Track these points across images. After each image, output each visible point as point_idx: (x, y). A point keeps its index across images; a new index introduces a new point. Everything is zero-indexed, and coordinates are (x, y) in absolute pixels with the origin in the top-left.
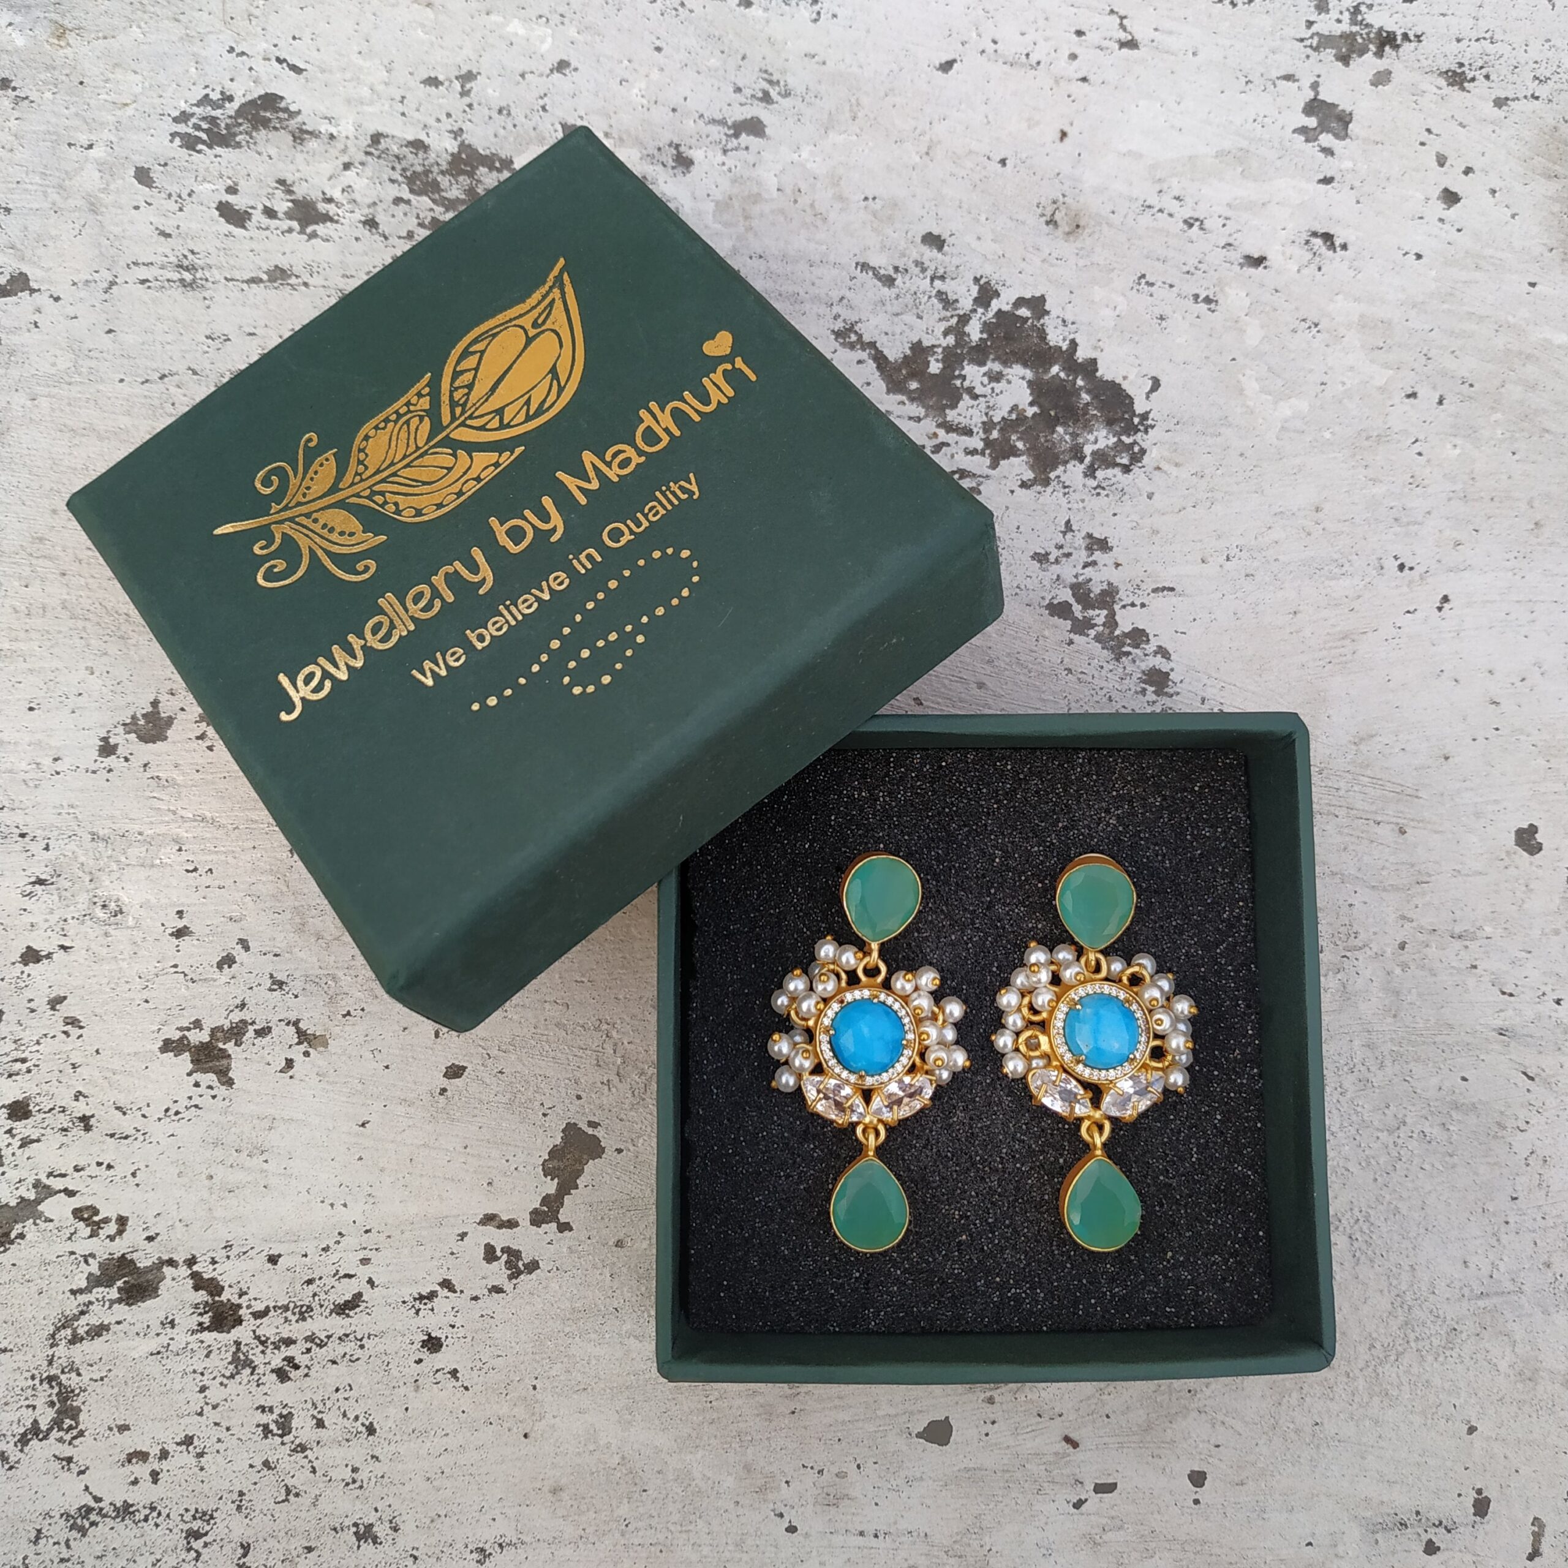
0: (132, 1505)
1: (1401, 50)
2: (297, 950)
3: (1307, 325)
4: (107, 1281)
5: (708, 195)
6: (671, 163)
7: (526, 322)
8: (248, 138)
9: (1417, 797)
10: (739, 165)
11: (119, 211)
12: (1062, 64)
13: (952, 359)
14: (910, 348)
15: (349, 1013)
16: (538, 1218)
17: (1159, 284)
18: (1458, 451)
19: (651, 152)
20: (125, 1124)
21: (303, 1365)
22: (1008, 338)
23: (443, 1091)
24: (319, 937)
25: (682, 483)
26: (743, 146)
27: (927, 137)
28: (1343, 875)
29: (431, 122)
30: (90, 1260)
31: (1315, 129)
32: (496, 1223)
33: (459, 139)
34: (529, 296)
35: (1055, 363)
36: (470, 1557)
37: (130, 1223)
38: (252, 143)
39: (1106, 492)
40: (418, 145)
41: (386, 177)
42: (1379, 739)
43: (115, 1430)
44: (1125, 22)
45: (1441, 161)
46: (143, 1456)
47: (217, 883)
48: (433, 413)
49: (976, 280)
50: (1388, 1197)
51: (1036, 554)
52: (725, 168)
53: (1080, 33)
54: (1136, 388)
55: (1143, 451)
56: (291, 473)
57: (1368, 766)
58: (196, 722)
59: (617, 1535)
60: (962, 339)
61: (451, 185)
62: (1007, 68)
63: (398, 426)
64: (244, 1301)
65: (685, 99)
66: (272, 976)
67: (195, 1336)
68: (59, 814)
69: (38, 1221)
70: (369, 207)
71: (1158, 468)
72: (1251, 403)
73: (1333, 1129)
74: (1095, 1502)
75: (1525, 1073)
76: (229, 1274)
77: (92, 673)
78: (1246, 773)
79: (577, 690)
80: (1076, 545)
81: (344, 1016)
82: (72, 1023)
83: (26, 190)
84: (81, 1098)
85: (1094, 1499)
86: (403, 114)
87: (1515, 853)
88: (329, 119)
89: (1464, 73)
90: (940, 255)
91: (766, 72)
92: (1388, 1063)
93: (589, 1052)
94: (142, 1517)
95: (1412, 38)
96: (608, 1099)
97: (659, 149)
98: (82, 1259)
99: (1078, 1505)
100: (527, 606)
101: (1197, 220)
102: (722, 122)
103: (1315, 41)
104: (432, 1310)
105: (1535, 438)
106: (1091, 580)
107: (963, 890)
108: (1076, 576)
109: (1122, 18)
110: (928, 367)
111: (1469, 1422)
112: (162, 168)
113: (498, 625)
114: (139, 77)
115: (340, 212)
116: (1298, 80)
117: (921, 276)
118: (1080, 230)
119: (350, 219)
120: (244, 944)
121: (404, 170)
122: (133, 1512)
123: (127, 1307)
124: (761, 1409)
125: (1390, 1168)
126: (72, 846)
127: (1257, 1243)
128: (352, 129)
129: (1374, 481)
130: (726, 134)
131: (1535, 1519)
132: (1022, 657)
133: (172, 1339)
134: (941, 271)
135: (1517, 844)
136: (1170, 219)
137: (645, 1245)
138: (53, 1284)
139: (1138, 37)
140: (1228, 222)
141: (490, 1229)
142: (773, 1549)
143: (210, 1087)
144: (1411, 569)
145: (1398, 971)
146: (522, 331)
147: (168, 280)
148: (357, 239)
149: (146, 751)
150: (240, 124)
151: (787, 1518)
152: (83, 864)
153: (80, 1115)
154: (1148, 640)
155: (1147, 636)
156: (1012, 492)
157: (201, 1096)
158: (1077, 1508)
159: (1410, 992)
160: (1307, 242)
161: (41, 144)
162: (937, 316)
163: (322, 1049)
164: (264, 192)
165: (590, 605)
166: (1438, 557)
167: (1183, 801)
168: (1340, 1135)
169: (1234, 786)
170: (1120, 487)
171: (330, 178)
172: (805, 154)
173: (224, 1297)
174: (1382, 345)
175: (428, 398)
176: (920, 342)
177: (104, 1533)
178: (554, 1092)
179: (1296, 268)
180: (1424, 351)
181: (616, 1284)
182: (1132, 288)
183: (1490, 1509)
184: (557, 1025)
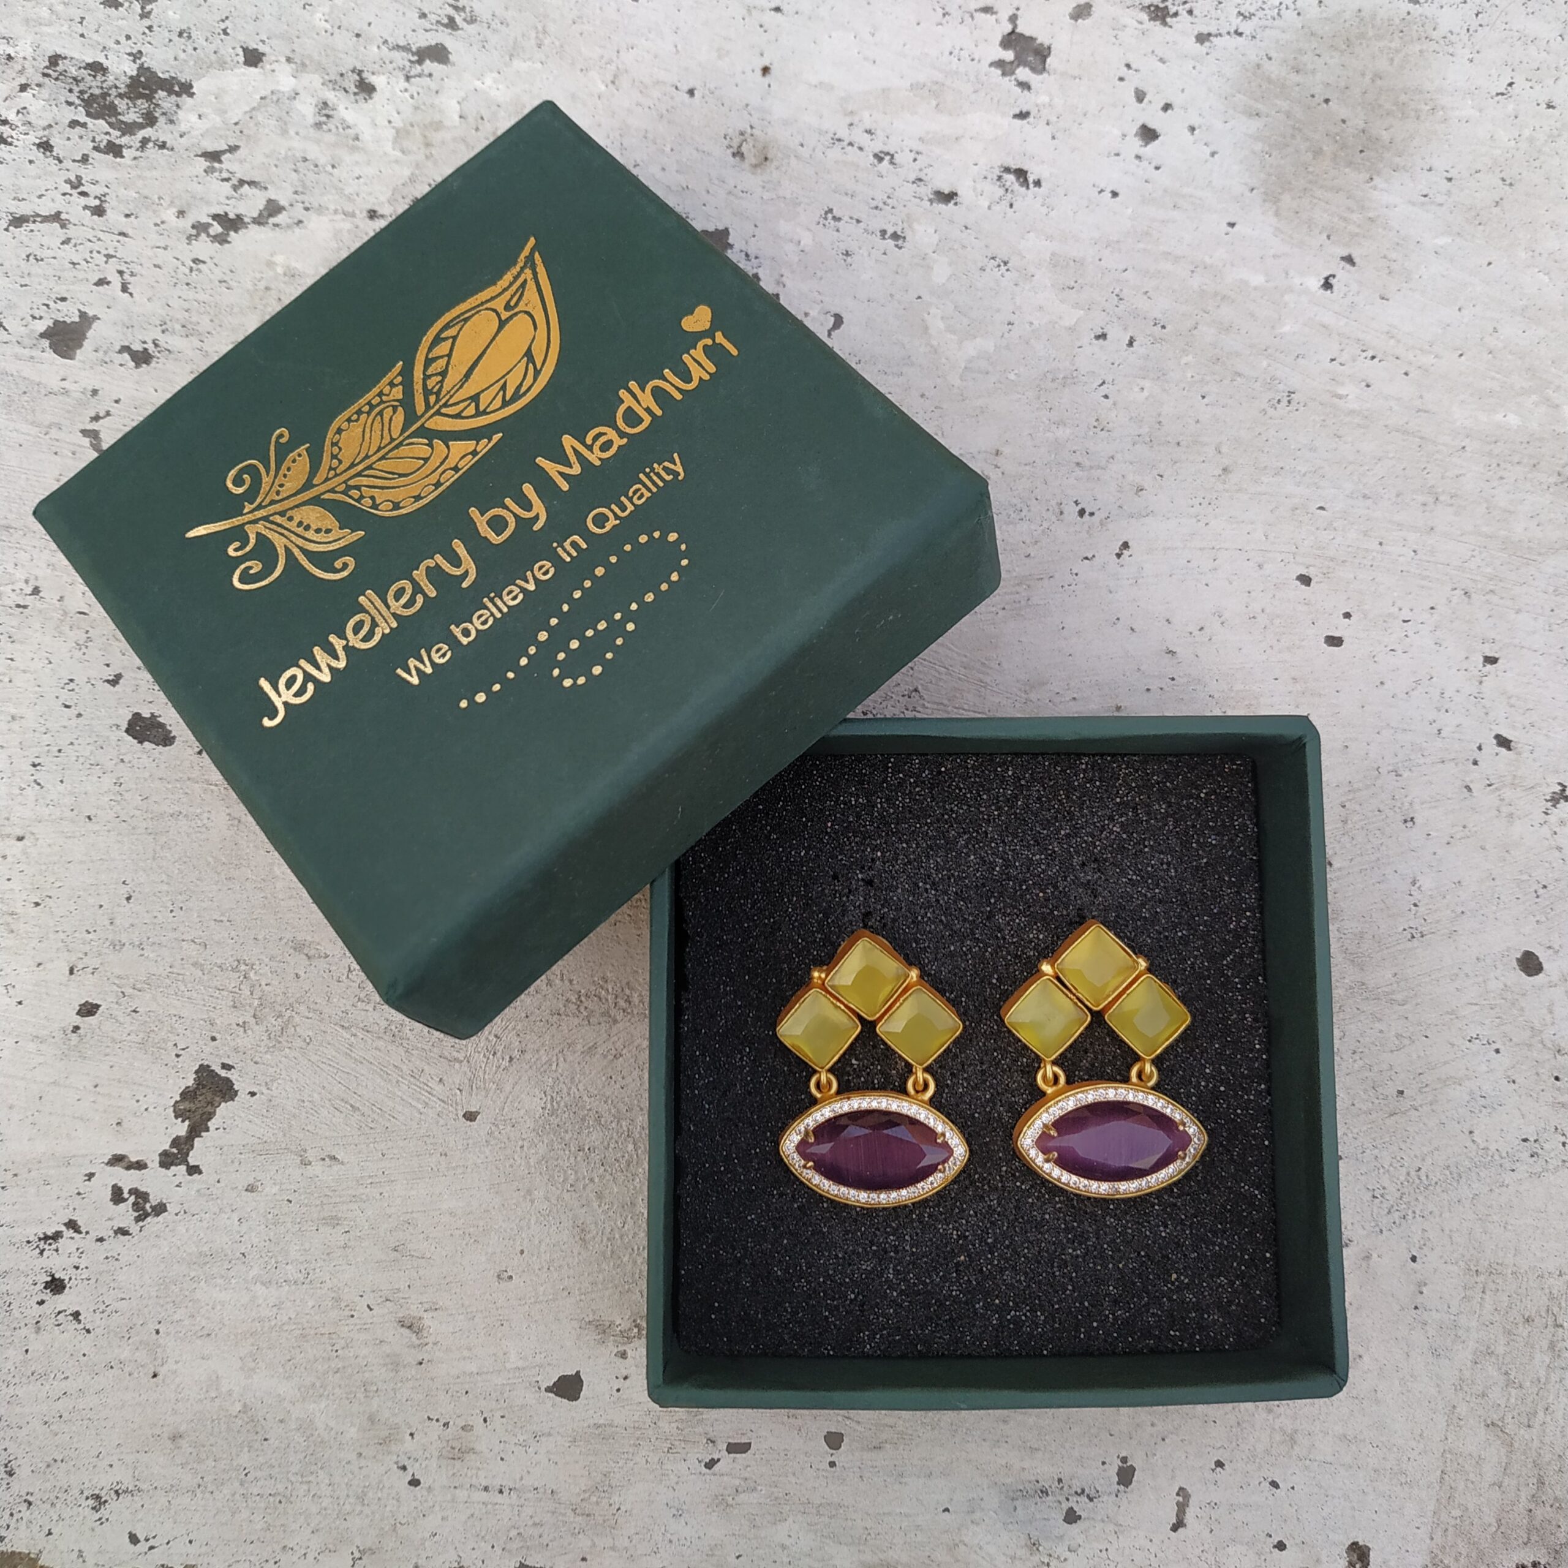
3: (996, 264)
5: (390, 122)
6: (353, 89)
10: (420, 91)
16: (167, 1160)
17: (846, 218)
18: (1146, 393)
19: (333, 78)
23: (76, 1028)
26: (426, 72)
27: (614, 65)
29: (111, 44)
31: (1012, 63)
32: (124, 1164)
33: (138, 61)
36: (85, 1503)
40: (97, 68)
41: (63, 99)
45: (1140, 96)
52: (407, 95)
54: (818, 325)
59: (237, 1484)
61: (129, 108)
65: (370, 24)
70: (44, 129)
72: (935, 343)
74: (727, 1461)
85: (727, 1459)
86: (82, 35)
88: (8, 40)
89: (1166, 7)
93: (225, 993)
96: (244, 1041)
97: (342, 75)
99: (711, 1464)
101: (888, 154)
102: (406, 49)
104: (57, 1250)
105: (1226, 382)
115: (14, 133)
116: (996, 13)
118: (768, 163)
119: (24, 142)
121: (82, 92)
124: (388, 1360)
128: (30, 49)
129: (1059, 423)
130: (410, 61)
131: (1181, 1489)
136: (860, 153)
137: (276, 1189)
140: (919, 157)
141: (118, 1170)
142: (395, 1502)
144: (1092, 514)
148: (31, 162)
151: (410, 1471)
158: (710, 1468)
160: (1000, 178)
166: (1120, 502)
171: (6, 99)
172: (488, 81)
174: (1072, 284)
178: (188, 1033)
179: (987, 204)
180: (1117, 291)
181: (244, 1228)
182: (819, 223)
183: (1135, 1478)
184: (195, 964)
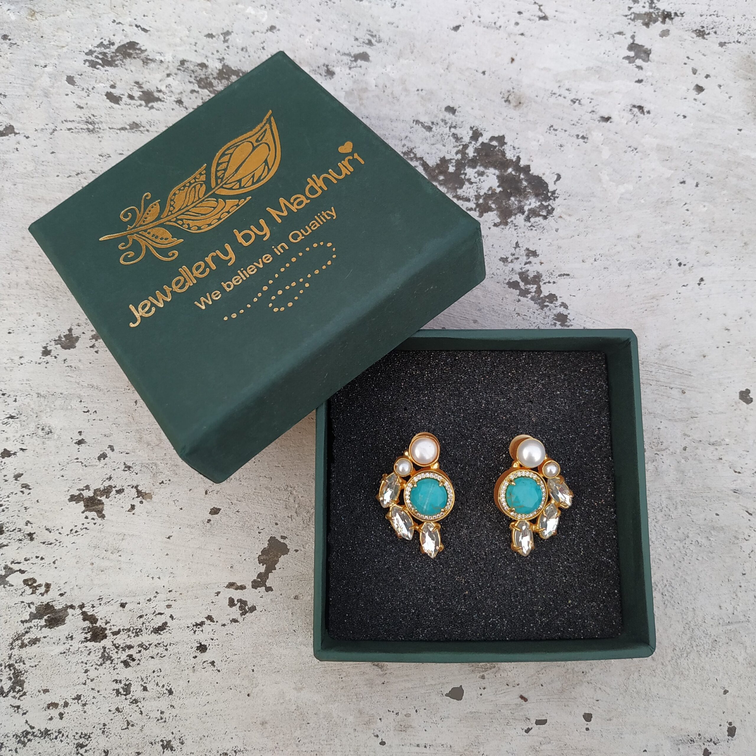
0: (49, 731)
1: (674, 20)
2: (138, 451)
3: (631, 149)
4: (40, 616)
5: (342, 89)
6: (324, 74)
7: (253, 139)
8: (121, 62)
9: (690, 375)
10: (356, 74)
11: (59, 96)
12: (511, 27)
13: (460, 165)
14: (440, 160)
15: (163, 482)
16: (255, 585)
18: (706, 209)
19: (314, 68)
20: (51, 537)
21: (137, 659)
22: (487, 155)
23: (209, 521)
24: (149, 444)
25: (328, 212)
26: (359, 65)
27: (447, 61)
28: (655, 414)
29: (209, 54)
30: (31, 605)
31: (633, 57)
32: (234, 587)
33: (222, 62)
34: (254, 128)
35: (510, 167)
37: (52, 587)
38: (123, 65)
39: (535, 229)
40: (203, 66)
41: (187, 80)
42: (670, 347)
43: (42, 692)
44: (542, 8)
45: (695, 72)
46: (55, 705)
47: (99, 418)
48: (207, 182)
49: (471, 128)
50: (681, 574)
51: (501, 258)
52: (350, 76)
53: (520, 13)
54: (549, 179)
55: (553, 209)
56: (138, 211)
57: (666, 360)
58: (90, 339)
59: (294, 746)
60: (465, 156)
61: (218, 84)
62: (485, 29)
63: (190, 189)
64: (108, 626)
65: (331, 44)
66: (125, 464)
67: (83, 644)
68: (22, 384)
69: (6, 586)
70: (179, 94)
71: (561, 217)
72: (605, 186)
73: (653, 540)
74: (536, 729)
75: (747, 512)
76: (100, 613)
77: (40, 316)
78: (606, 363)
79: (276, 310)
80: (521, 254)
81: (160, 483)
82: (25, 487)
83: (14, 86)
84: (29, 524)
85: (536, 727)
86: (196, 51)
87: (739, 403)
88: (161, 54)
89: (704, 31)
90: (453, 117)
91: (370, 31)
92: (679, 506)
93: (281, 501)
94: (54, 737)
95: (679, 15)
96: (291, 525)
97: (319, 67)
98: (27, 605)
99: (528, 731)
100: (251, 270)
101: (577, 100)
102: (349, 55)
103: (632, 16)
104: (202, 631)
105: (743, 202)
106: (528, 270)
107: (467, 420)
108: (521, 269)
109: (540, 6)
110: (448, 169)
111: (724, 688)
112: (79, 76)
113: (237, 280)
114: (70, 34)
115: (165, 96)
116: (625, 34)
117: (445, 126)
118: (521, 105)
119: (170, 100)
120: (112, 448)
121: (196, 77)
122: (50, 734)
123: (49, 629)
124: (367, 682)
125: (681, 559)
126: (28, 400)
127: (614, 596)
128: (171, 58)
129: (666, 223)
130: (351, 61)
132: (495, 308)
133: (71, 646)
134: (454, 124)
135: (740, 399)
136: (564, 99)
137: (309, 598)
138: (12, 618)
139: (548, 15)
140: (592, 101)
141: (232, 590)
143: (93, 519)
144: (685, 265)
145: (683, 461)
146: (250, 144)
147: (81, 129)
148: (173, 109)
149: (64, 353)
150: (118, 56)
151: (380, 738)
152: (33, 409)
153: (28, 533)
154: (557, 300)
155: (556, 297)
156: (490, 228)
157: (88, 523)
158: (527, 733)
159: (689, 472)
160: (631, 110)
161: (22, 65)
162: (452, 145)
163: (149, 500)
164: (128, 87)
165: (282, 270)
166: (698, 259)
167: (575, 377)
168: (656, 542)
169: (600, 369)
170: (542, 226)
171: (160, 81)
172: (388, 69)
173: (98, 624)
174: (668, 158)
175: (205, 175)
176: (444, 157)
177: (35, 744)
178: (264, 521)
179: (626, 122)
180: (689, 161)
181: (294, 618)
182: (547, 132)
183: (736, 733)
184: (266, 488)
